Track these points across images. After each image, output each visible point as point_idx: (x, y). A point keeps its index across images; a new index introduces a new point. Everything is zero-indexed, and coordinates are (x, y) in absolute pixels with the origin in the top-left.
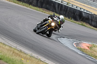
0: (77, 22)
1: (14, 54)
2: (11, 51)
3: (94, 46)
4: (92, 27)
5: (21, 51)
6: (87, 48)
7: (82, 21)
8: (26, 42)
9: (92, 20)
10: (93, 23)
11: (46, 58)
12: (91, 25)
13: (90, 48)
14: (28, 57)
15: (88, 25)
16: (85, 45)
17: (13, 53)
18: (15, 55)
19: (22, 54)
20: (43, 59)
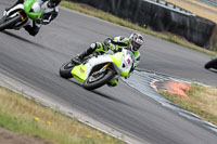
0: (160, 35)
1: (18, 107)
2: (11, 100)
3: (198, 89)
4: (193, 46)
5: (33, 101)
6: (182, 93)
7: (169, 31)
8: (44, 79)
9: (192, 30)
10: (195, 37)
11: (90, 116)
12: (190, 40)
13: (189, 92)
14: (50, 113)
15: (183, 42)
16: (177, 86)
17: (17, 104)
18: (20, 110)
19: (36, 107)
20: (83, 118)
